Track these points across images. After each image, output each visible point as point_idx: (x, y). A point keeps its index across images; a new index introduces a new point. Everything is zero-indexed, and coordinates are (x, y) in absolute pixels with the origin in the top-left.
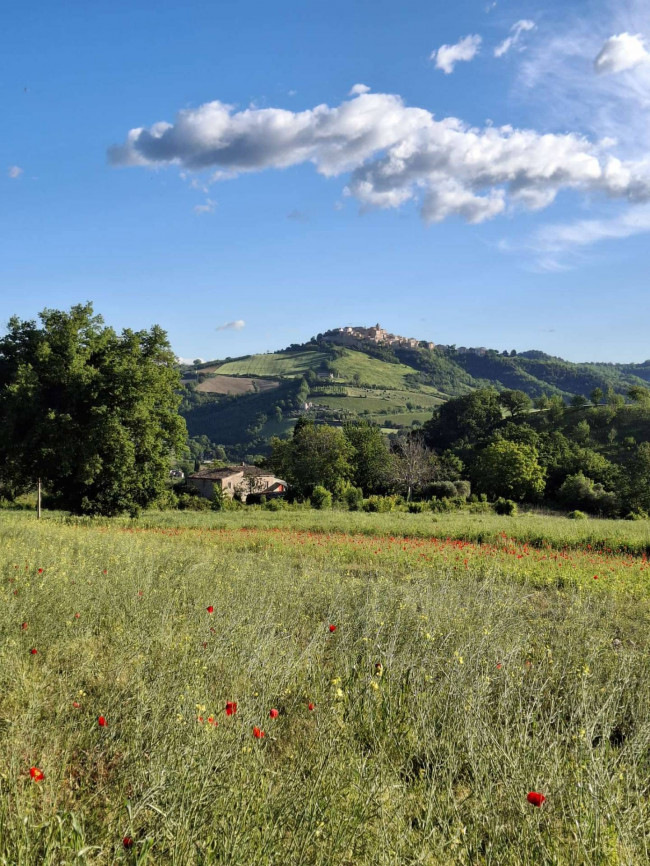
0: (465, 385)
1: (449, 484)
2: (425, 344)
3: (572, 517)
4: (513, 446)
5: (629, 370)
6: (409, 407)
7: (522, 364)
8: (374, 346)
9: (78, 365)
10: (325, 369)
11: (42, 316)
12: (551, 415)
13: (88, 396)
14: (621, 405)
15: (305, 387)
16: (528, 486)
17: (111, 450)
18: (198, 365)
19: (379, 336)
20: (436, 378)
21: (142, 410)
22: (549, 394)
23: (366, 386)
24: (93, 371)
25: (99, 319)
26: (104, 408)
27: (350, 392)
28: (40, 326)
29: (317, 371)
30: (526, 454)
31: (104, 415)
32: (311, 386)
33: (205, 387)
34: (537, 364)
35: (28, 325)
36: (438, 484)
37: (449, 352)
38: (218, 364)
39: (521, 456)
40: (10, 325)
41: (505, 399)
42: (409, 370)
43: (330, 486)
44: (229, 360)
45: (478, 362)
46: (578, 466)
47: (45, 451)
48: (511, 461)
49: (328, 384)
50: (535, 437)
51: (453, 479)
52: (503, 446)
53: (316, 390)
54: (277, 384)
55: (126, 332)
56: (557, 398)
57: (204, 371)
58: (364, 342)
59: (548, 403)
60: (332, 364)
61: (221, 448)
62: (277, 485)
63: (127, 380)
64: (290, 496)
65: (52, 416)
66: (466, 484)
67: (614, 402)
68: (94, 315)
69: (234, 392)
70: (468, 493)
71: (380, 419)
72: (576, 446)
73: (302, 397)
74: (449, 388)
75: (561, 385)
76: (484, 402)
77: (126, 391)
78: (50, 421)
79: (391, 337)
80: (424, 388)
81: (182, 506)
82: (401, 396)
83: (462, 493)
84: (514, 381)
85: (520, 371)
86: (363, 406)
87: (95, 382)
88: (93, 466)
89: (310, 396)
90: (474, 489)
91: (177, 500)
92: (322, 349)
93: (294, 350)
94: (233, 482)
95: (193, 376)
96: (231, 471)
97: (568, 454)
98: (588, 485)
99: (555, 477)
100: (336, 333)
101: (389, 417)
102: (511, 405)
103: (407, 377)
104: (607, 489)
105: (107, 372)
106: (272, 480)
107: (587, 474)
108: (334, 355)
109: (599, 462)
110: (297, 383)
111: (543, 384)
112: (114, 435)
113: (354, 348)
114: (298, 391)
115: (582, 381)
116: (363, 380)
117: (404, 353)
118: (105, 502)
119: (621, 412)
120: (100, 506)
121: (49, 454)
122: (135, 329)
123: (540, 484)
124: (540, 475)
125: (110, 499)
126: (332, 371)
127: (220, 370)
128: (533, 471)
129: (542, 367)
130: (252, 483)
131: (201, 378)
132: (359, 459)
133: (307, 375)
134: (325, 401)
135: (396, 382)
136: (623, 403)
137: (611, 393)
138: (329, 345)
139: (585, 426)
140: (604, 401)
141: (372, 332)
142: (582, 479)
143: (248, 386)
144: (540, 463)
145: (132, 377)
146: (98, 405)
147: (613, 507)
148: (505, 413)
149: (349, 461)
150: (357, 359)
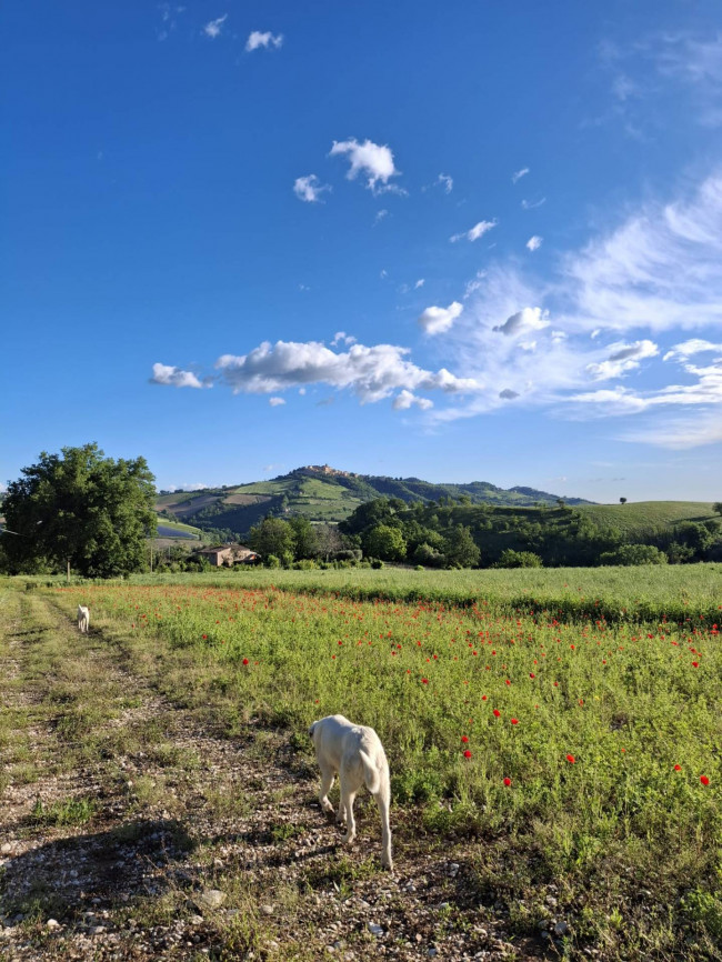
0: (374, 495)
1: (350, 552)
2: (353, 475)
3: (416, 569)
4: (388, 529)
5: (463, 487)
6: (344, 509)
7: (405, 485)
8: (324, 476)
9: (81, 481)
10: (297, 489)
11: (63, 451)
12: (417, 512)
13: (87, 501)
14: (455, 506)
15: (286, 499)
16: (396, 552)
17: (101, 535)
18: (225, 488)
19: (327, 471)
20: (359, 494)
21: (124, 509)
22: (416, 499)
23: (320, 498)
24: (91, 484)
25: (101, 453)
26: (97, 508)
27: (311, 502)
28: (61, 458)
29: (293, 490)
30: (395, 533)
31: (96, 513)
32: (289, 499)
33: (229, 501)
34: (414, 485)
35: (54, 457)
36: (344, 552)
37: (366, 479)
38: (236, 487)
39: (393, 535)
40: (40, 457)
41: (392, 504)
42: (344, 489)
43: (280, 556)
44: (242, 485)
45: (382, 484)
46: (425, 539)
47: (60, 537)
48: (387, 537)
49: (299, 497)
50: (401, 524)
51: (352, 549)
52: (383, 529)
53: (293, 501)
54: (270, 498)
55: (120, 460)
56: (420, 503)
57: (229, 492)
58: (319, 474)
59: (416, 505)
60: (301, 487)
61: (238, 536)
62: (251, 555)
63: (114, 490)
64: (257, 562)
65: (61, 514)
66: (360, 552)
67: (452, 504)
68: (99, 450)
69: (246, 503)
70: (361, 557)
71: (328, 517)
72: (425, 528)
73: (284, 505)
74: (366, 498)
75: (426, 496)
76: (380, 505)
77: (112, 497)
78: (60, 518)
79: (334, 471)
80: (352, 499)
81: (188, 570)
82: (340, 503)
83: (357, 557)
84: (401, 495)
85: (405, 489)
86: (319, 509)
87: (91, 492)
88: (90, 547)
89: (289, 504)
90: (365, 555)
91: (185, 566)
92: (295, 478)
93: (280, 479)
94: (224, 554)
95: (222, 495)
96: (223, 548)
97: (420, 533)
98: (429, 550)
99: (412, 546)
100: (303, 469)
101: (333, 515)
102: (396, 507)
103: (343, 493)
104: (440, 552)
105: (101, 485)
106: (248, 553)
107: (429, 544)
108: (302, 481)
109: (436, 536)
110: (282, 497)
111: (417, 495)
112: (103, 526)
113: (313, 477)
114: (282, 502)
115: (436, 494)
116: (318, 495)
117: (341, 480)
118: (104, 569)
119: (455, 509)
120: (101, 572)
121: (63, 539)
122: (126, 459)
123: (404, 551)
124: (403, 545)
125: (107, 568)
126: (301, 490)
127: (237, 491)
128: (399, 543)
129: (417, 487)
130: (236, 555)
131: (226, 496)
132: (298, 538)
133: (287, 492)
134: (297, 507)
135: (338, 496)
136: (456, 505)
137: (449, 498)
138: (299, 476)
139: (435, 518)
140: (446, 504)
141: (323, 468)
142: (426, 547)
143: (254, 500)
144: (404, 538)
145: (117, 489)
146: (93, 505)
147: (444, 563)
148: (392, 511)
149: (293, 540)
150: (315, 483)
